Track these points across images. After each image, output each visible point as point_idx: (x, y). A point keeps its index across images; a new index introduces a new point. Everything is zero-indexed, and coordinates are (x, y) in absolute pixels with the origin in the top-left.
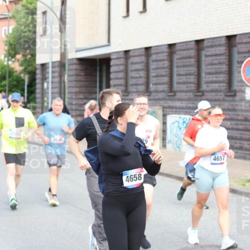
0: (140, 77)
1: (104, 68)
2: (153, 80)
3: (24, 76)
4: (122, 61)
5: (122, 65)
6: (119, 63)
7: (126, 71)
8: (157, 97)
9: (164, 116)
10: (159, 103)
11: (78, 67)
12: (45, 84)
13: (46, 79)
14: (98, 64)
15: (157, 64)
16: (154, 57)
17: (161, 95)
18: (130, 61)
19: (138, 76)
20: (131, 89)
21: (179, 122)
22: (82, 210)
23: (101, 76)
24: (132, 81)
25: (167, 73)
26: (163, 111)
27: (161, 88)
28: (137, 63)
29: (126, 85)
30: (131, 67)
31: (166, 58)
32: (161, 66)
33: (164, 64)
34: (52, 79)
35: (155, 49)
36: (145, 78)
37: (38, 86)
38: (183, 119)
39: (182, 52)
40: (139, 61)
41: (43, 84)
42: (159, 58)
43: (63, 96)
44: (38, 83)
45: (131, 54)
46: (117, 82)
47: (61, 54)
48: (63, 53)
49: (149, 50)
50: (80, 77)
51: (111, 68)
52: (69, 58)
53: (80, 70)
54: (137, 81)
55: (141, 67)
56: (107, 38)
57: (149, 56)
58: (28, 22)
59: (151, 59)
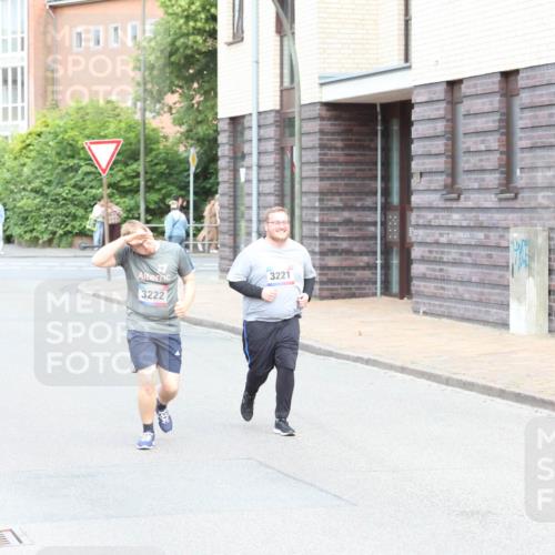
0: (488, 151)
1: (395, 127)
2: (521, 159)
3: (187, 151)
4: (440, 110)
5: (441, 118)
6: (433, 115)
7: (452, 136)
8: (532, 205)
10: (540, 219)
11: (328, 125)
12: (243, 172)
13: (243, 156)
14: (379, 117)
15: (536, 117)
16: (524, 98)
17: (543, 198)
18: (462, 109)
19: (483, 147)
20: (465, 181)
22: (339, 498)
23: (386, 150)
24: (467, 162)
26: (550, 239)
28: (480, 114)
29: (453, 173)
30: (465, 125)
32: (544, 121)
33: (551, 115)
34: (259, 160)
35: (528, 77)
36: (502, 153)
37: (224, 176)
40: (487, 108)
41: (235, 172)
42: (538, 101)
43: (287, 200)
44: (224, 169)
45: (465, 89)
46: (430, 164)
47: (281, 91)
48: (287, 89)
49: (512, 78)
50: (333, 152)
51: (413, 129)
52: (303, 102)
53: (333, 134)
54: (481, 160)
55: (491, 124)
56: (403, 48)
57: (512, 96)
58: (193, 8)
59: (518, 102)
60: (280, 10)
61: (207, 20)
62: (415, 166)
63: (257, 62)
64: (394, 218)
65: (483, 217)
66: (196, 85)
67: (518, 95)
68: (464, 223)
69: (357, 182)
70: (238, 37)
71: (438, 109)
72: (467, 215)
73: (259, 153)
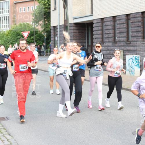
0: (110, 33)
1: (90, 28)
2: (117, 35)
3: (44, 34)
4: (100, 24)
5: (100, 26)
6: (98, 25)
7: (102, 30)
8: (120, 45)
9: (124, 55)
10: (121, 48)
11: (75, 28)
12: (56, 38)
13: (56, 35)
14: (86, 26)
15: (120, 26)
16: (118, 22)
17: (122, 44)
18: (105, 24)
19: (109, 33)
20: (105, 40)
21: (133, 59)
23: (88, 33)
24: (105, 36)
25: (125, 31)
26: (124, 53)
27: (122, 39)
28: (108, 25)
29: (102, 38)
30: (105, 28)
31: (125, 22)
32: (122, 27)
33: (123, 26)
35: (118, 17)
36: (113, 34)
37: (52, 39)
38: (135, 57)
39: (134, 19)
40: (110, 24)
41: (55, 38)
42: (121, 23)
44: (52, 38)
45: (105, 20)
46: (97, 36)
47: (65, 20)
48: (66, 20)
49: (115, 18)
50: (76, 34)
51: (94, 28)
52: (69, 23)
53: (76, 30)
54: (109, 35)
55: (111, 28)
56: (91, 11)
57: (115, 21)
58: (45, 3)
59: (116, 23)
60: (64, 3)
61: (48, 5)
62: (94, 37)
63: (59, 14)
64: (90, 48)
65: (109, 48)
66: (46, 19)
67: (116, 21)
68: (105, 49)
69: (81, 40)
70: (55, 9)
71: (99, 24)
72: (106, 47)
73: (60, 34)
